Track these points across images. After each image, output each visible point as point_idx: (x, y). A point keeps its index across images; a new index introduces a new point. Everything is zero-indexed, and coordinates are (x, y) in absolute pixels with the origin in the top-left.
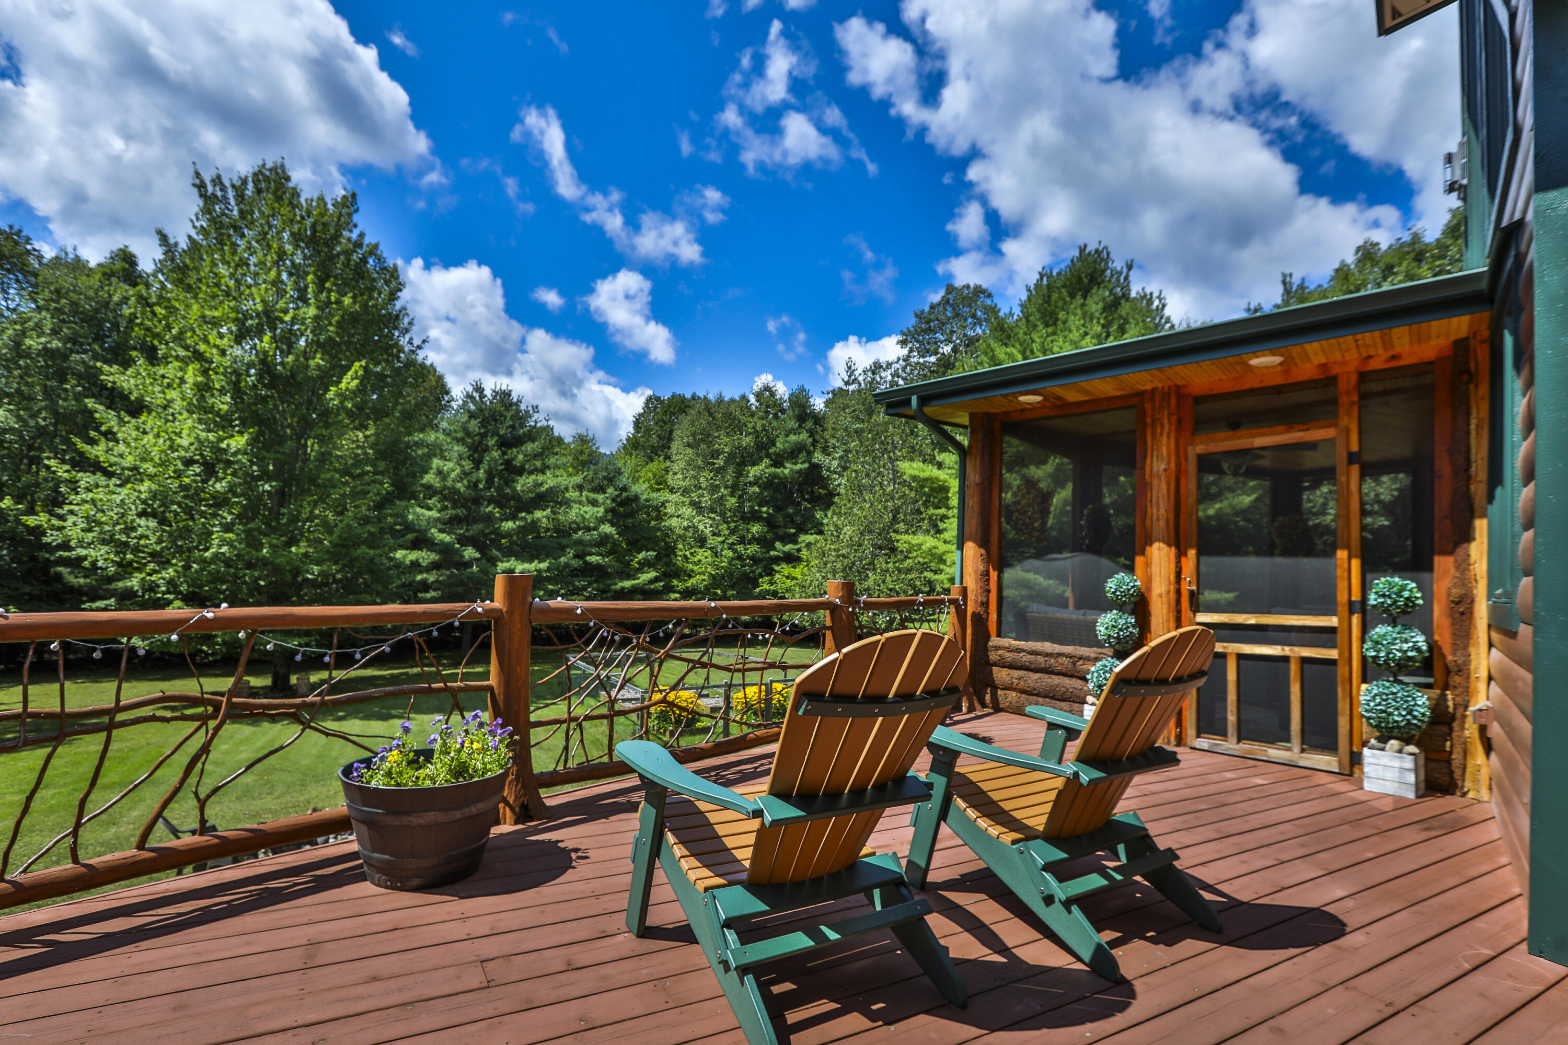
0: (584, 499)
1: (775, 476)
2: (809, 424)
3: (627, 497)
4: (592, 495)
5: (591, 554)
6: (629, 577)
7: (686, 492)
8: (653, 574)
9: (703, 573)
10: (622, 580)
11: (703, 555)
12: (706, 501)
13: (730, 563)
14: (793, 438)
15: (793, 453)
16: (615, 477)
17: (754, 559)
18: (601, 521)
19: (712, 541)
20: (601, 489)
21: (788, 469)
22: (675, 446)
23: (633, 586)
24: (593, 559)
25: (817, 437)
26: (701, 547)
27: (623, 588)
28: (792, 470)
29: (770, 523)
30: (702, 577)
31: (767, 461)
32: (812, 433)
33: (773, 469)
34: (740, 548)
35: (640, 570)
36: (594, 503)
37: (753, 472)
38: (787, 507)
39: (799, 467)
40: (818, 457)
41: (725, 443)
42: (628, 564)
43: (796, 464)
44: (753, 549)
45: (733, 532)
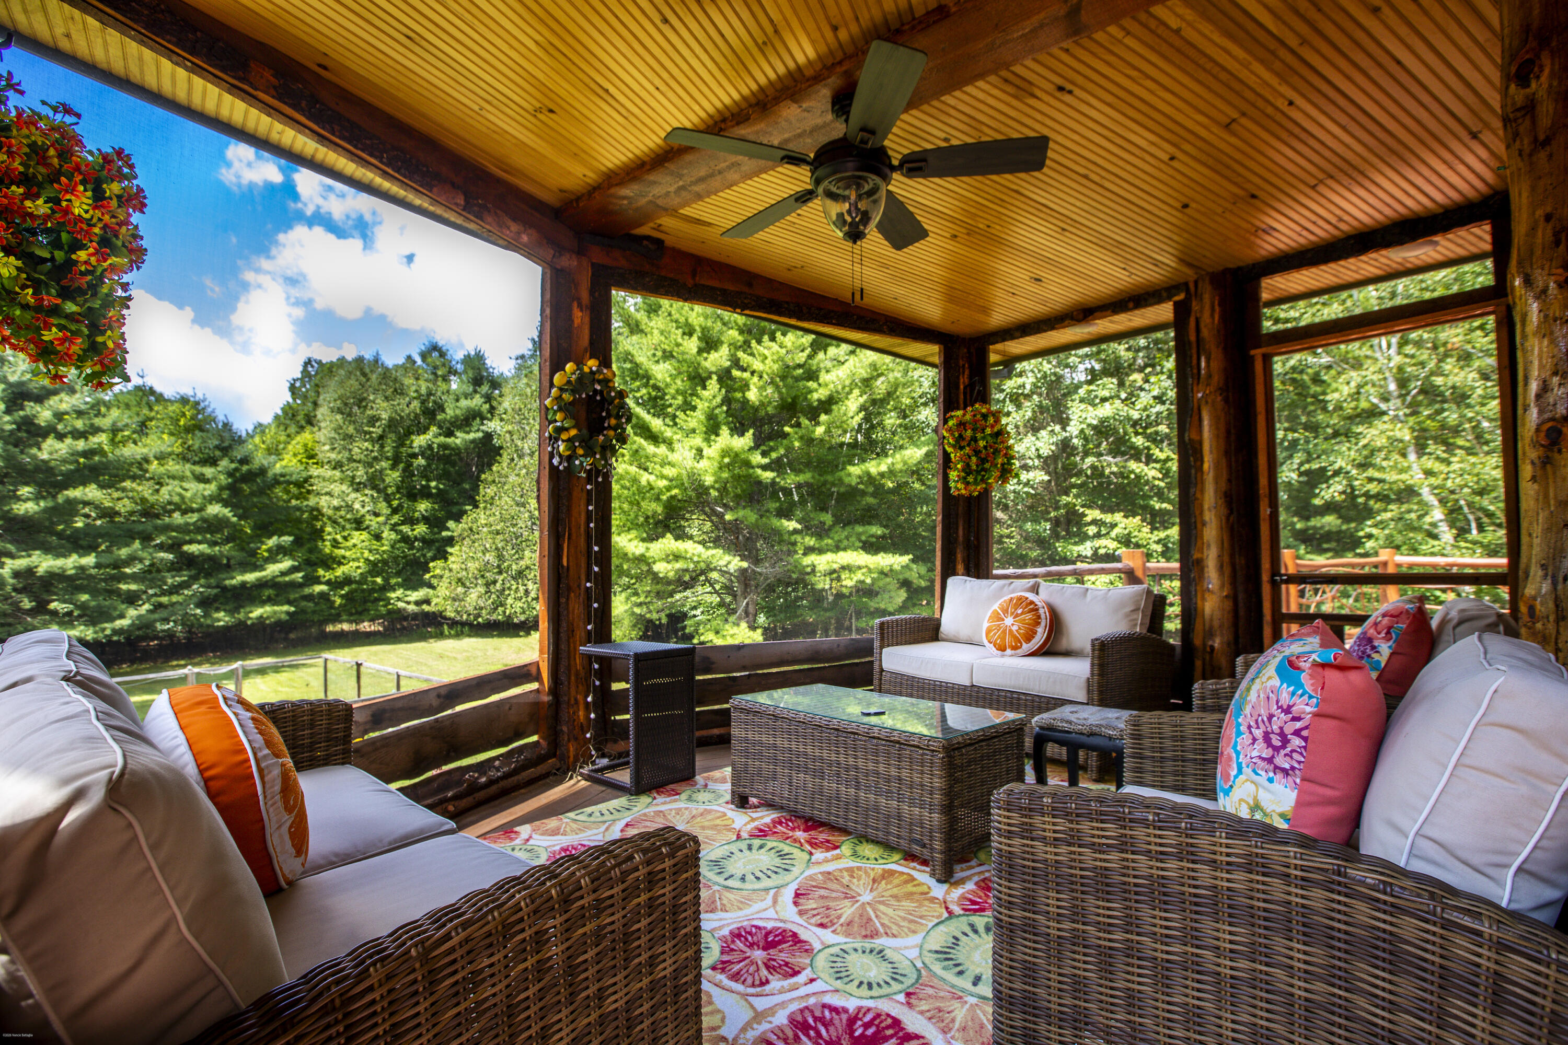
0: (188, 474)
1: (444, 446)
2: (485, 388)
3: (250, 471)
4: (198, 469)
5: (191, 542)
6: (256, 568)
7: (338, 465)
8: (287, 564)
9: (357, 560)
10: (244, 572)
11: (358, 537)
12: (361, 474)
13: (392, 547)
14: (464, 403)
15: (468, 420)
16: (230, 447)
17: (425, 541)
18: (212, 499)
19: (373, 522)
20: (213, 462)
21: (460, 439)
22: (322, 412)
23: (258, 580)
24: (193, 548)
25: (494, 403)
26: (358, 529)
27: (243, 584)
28: (464, 440)
29: (441, 497)
30: (356, 564)
31: (434, 429)
32: (488, 398)
33: (442, 439)
34: (405, 529)
35: (269, 560)
36: (201, 479)
37: (419, 441)
38: (463, 481)
39: (472, 436)
40: (493, 425)
41: (383, 410)
42: (253, 553)
43: (468, 433)
44: (421, 529)
45: (395, 511)
